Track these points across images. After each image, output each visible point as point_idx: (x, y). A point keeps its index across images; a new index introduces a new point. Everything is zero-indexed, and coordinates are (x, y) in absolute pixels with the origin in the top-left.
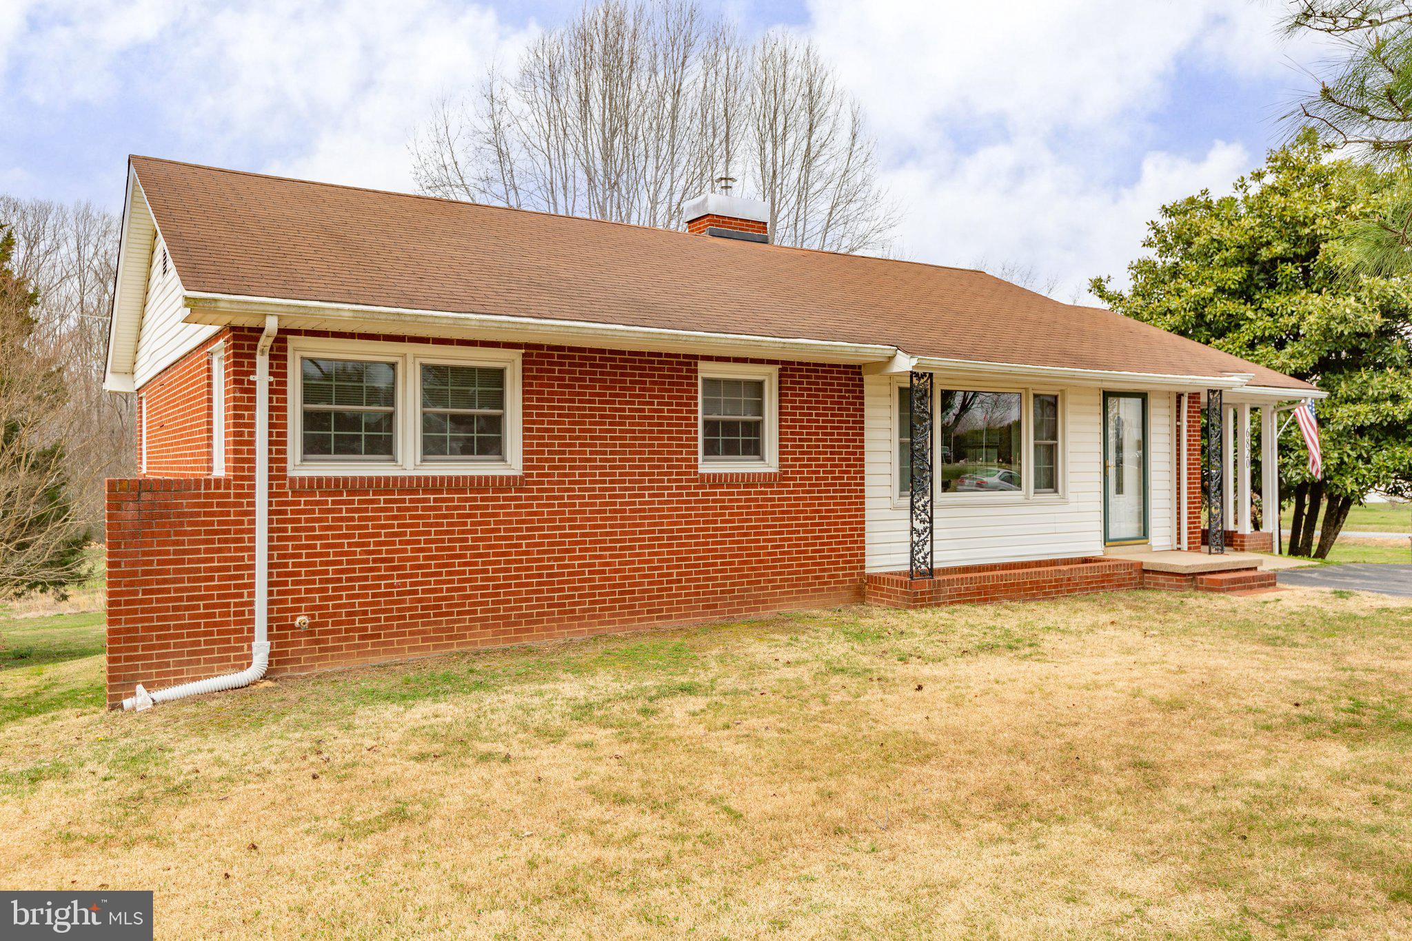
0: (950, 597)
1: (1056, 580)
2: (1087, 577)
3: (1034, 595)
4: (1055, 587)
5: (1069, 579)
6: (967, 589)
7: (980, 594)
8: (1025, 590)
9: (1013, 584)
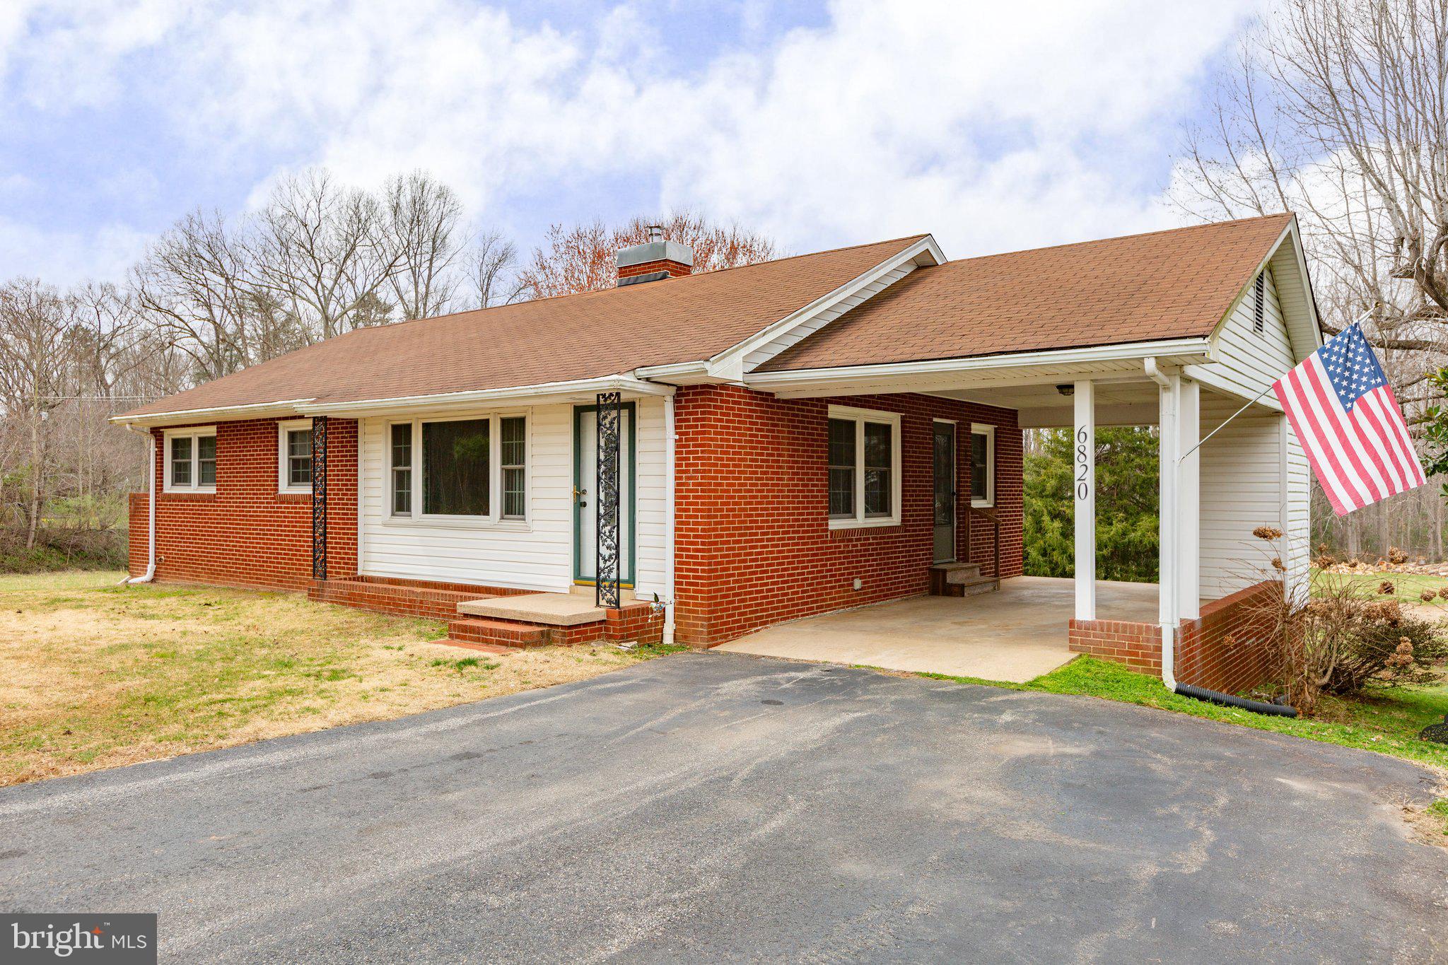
0: (331, 597)
1: (410, 601)
2: (438, 604)
3: (391, 609)
4: (409, 606)
5: (421, 602)
6: (341, 593)
7: (350, 599)
8: (384, 604)
9: (374, 597)
